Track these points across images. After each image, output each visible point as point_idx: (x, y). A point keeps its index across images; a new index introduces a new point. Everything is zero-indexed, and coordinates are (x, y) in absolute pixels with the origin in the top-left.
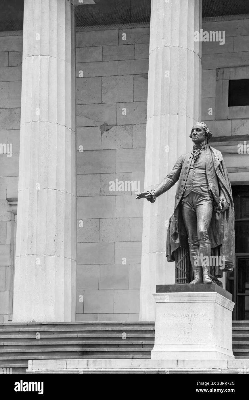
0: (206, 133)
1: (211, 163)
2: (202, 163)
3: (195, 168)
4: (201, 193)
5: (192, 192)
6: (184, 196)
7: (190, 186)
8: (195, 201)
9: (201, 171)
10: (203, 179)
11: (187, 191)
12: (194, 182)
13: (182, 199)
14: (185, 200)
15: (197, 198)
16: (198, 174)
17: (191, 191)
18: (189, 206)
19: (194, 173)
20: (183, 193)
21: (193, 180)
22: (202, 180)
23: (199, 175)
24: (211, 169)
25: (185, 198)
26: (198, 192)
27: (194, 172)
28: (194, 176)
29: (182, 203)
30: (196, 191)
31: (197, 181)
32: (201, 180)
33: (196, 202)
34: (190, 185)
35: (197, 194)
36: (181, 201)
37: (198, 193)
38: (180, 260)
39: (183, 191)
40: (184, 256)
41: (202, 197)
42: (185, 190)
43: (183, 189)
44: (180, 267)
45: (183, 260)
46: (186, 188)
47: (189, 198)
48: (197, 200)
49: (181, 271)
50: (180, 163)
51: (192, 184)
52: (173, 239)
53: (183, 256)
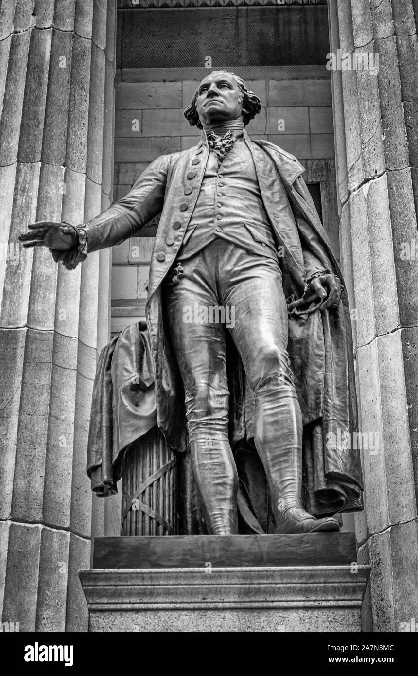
0: (246, 97)
1: (271, 171)
2: (246, 164)
3: (224, 174)
4: (248, 244)
5: (218, 238)
6: (185, 256)
7: (212, 222)
8: (228, 268)
9: (243, 184)
10: (251, 205)
11: (197, 237)
12: (223, 210)
13: (175, 264)
14: (188, 269)
15: (234, 259)
16: (236, 189)
17: (214, 234)
18: (201, 286)
19: (221, 185)
20: (182, 247)
21: (222, 204)
22: (250, 207)
23: (238, 193)
24: (272, 184)
25: (185, 262)
26: (237, 239)
27: (224, 184)
28: (223, 195)
29: (175, 279)
30: (233, 237)
31: (234, 207)
32: (247, 206)
33: (230, 271)
34: (211, 219)
35: (237, 246)
36: (172, 272)
37: (238, 242)
38: (148, 478)
39: (180, 238)
40: (162, 466)
41: (253, 258)
42: (189, 234)
43: (183, 234)
44: (147, 506)
45: (158, 480)
46: (196, 228)
47: (204, 259)
48: (236, 264)
49: (151, 518)
50: (161, 173)
51: (220, 214)
52: (126, 402)
53: (158, 466)
